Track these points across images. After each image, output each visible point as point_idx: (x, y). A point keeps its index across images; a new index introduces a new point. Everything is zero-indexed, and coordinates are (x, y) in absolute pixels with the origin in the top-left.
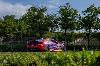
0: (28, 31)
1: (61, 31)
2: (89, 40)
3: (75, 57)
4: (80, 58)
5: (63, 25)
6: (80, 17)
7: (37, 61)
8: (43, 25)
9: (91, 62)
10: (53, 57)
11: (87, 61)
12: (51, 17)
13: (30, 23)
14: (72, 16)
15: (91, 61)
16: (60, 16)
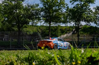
0: (4, 24)
2: (78, 36)
3: (61, 57)
4: (68, 57)
5: (46, 17)
6: (68, 8)
7: (15, 61)
8: (22, 17)
9: (81, 63)
10: (35, 57)
11: (76, 62)
12: (32, 7)
13: (7, 15)
14: (58, 5)
15: (82, 61)
16: (43, 6)
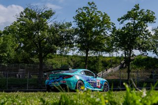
1: (79, 54)
2: (129, 71)
3: (111, 102)
6: (114, 29)
10: (69, 102)
12: (60, 27)
13: (23, 40)
14: (99, 25)
16: (77, 25)
